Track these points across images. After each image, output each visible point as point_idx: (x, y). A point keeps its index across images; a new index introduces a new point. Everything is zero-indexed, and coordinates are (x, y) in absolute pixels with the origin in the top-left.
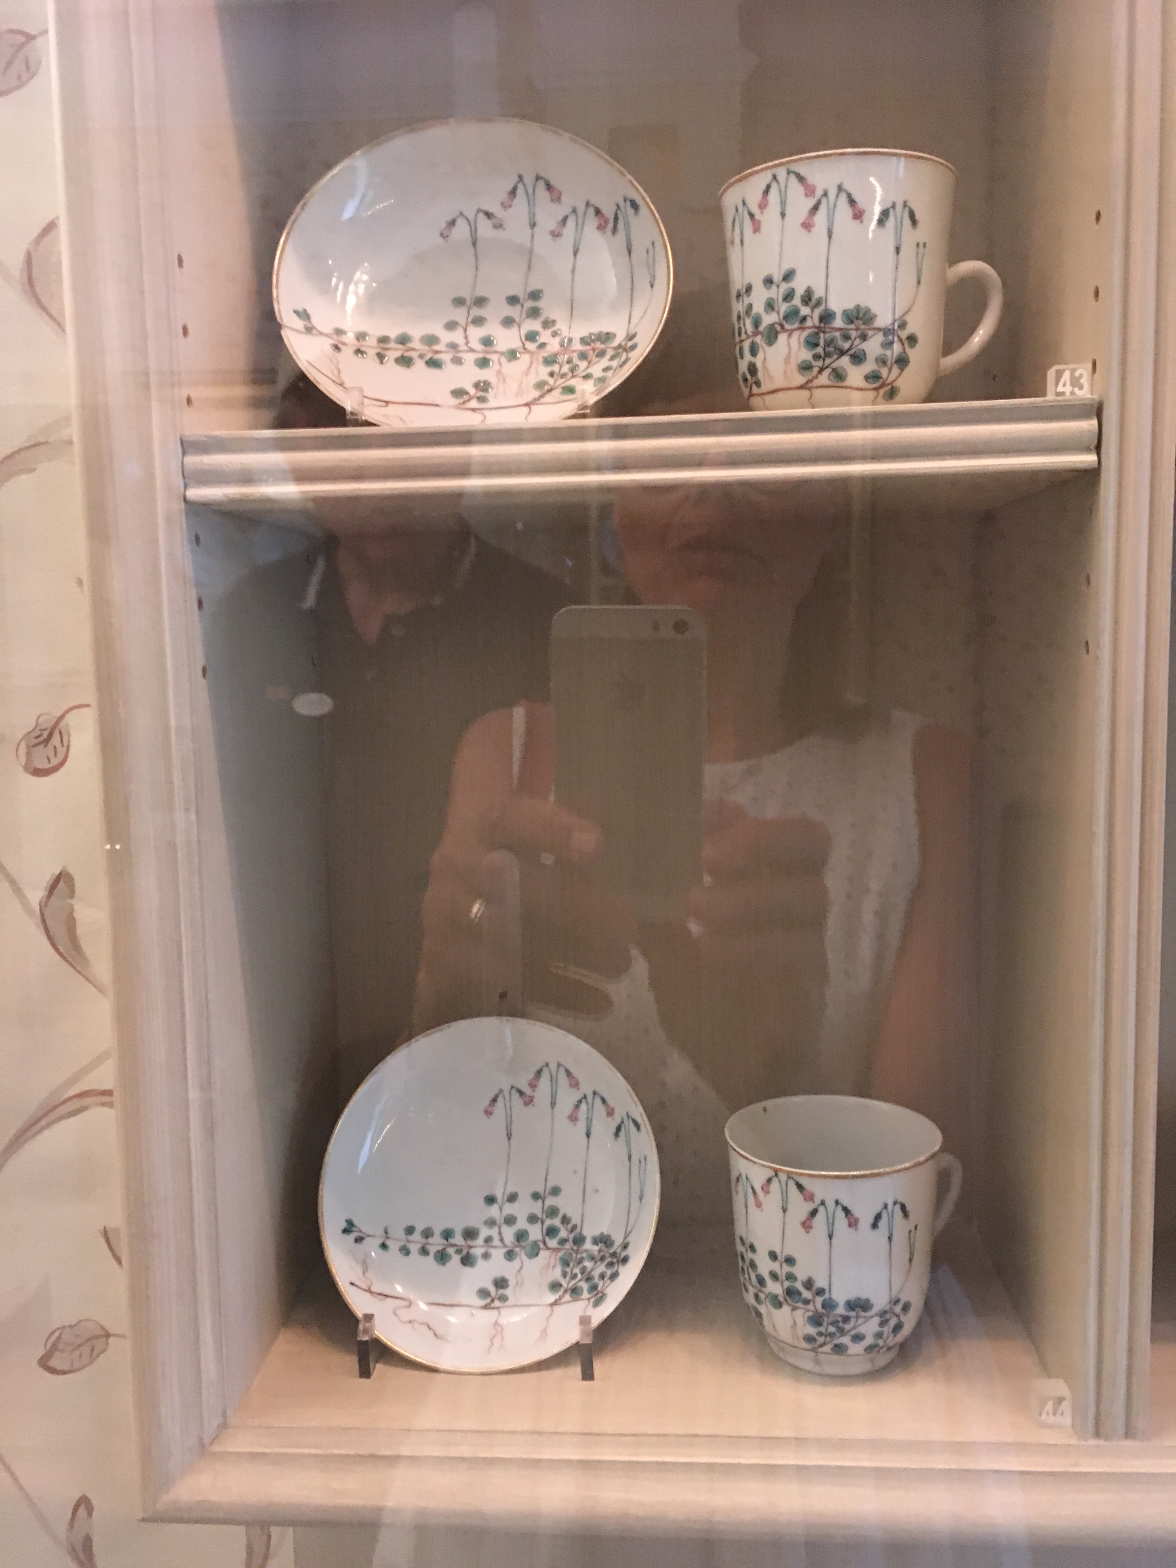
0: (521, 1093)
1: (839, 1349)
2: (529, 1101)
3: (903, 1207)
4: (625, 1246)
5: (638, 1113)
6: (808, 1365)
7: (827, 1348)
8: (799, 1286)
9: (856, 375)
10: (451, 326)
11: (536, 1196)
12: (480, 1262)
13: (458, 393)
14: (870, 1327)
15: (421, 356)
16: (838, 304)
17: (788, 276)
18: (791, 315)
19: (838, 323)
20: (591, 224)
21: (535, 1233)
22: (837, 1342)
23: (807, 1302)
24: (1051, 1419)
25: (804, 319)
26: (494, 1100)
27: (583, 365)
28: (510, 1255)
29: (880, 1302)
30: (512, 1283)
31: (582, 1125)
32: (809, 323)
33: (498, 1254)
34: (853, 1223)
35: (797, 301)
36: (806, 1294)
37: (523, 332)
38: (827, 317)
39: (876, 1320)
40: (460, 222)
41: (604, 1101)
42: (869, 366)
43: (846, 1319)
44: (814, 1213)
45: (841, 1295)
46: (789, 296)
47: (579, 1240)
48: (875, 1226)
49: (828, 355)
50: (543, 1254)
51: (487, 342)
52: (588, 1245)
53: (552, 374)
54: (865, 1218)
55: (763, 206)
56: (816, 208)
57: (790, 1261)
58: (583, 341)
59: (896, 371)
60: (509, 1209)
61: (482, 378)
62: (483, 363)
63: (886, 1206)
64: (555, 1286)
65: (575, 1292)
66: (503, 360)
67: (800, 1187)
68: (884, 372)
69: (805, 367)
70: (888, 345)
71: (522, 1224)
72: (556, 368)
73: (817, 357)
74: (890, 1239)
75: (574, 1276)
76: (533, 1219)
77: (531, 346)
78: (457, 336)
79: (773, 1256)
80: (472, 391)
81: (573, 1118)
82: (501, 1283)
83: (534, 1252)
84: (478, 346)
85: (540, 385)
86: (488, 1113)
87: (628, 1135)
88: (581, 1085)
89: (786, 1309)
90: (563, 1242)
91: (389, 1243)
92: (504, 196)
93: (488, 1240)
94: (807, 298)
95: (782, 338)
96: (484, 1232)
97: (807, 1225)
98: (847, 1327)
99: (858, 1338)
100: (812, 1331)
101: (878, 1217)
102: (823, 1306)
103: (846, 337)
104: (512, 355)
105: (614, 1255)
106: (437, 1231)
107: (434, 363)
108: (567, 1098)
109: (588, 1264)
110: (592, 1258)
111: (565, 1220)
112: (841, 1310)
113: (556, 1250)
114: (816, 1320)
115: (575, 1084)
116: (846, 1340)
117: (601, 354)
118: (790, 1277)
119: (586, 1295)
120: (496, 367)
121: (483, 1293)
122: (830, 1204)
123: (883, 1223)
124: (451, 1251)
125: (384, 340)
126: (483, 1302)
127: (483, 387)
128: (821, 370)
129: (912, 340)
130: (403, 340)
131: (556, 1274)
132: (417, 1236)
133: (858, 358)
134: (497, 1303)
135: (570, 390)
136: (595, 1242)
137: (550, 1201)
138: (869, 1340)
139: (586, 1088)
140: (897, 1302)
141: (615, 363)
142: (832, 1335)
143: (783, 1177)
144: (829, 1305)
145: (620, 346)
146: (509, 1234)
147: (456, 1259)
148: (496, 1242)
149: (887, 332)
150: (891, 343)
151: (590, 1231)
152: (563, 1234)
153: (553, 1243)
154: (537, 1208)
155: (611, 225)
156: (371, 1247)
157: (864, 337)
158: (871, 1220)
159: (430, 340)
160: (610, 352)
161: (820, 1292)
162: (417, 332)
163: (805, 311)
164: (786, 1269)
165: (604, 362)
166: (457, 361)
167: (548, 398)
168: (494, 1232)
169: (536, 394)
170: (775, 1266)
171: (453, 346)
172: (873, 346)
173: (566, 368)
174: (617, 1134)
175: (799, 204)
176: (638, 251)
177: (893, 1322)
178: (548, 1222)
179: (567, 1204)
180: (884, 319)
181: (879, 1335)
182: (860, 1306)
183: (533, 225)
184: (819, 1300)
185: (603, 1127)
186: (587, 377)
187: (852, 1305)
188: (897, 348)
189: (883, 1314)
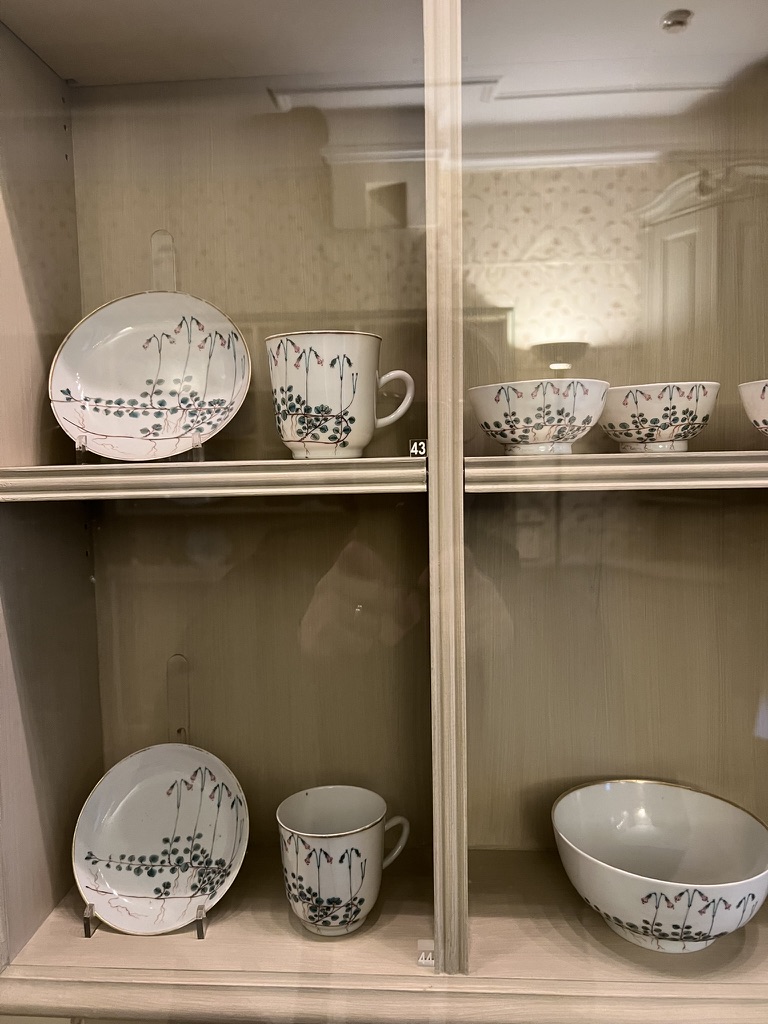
0: (186, 783)
1: (326, 923)
2: (190, 788)
3: (357, 851)
4: (230, 866)
5: (242, 796)
6: (314, 930)
7: (320, 923)
8: (305, 891)
9: (324, 437)
10: (145, 395)
11: (189, 839)
12: (158, 874)
13: (144, 431)
14: (341, 912)
15: (128, 411)
16: (313, 404)
17: (290, 389)
18: (292, 407)
19: (313, 413)
20: (218, 341)
21: (187, 858)
22: (325, 919)
23: (309, 899)
24: (423, 962)
25: (298, 410)
26: (172, 787)
27: (208, 416)
28: (173, 871)
29: (345, 900)
30: (172, 885)
31: (216, 801)
32: (300, 412)
33: (167, 870)
34: (330, 860)
35: (294, 401)
36: (309, 896)
37: (181, 398)
38: (308, 410)
39: (345, 908)
40: (154, 339)
41: (227, 788)
42: (330, 433)
43: (328, 908)
44: (310, 855)
45: (325, 896)
46: (290, 398)
47: (209, 862)
48: (341, 861)
49: (309, 427)
50: (191, 870)
51: (162, 403)
52: (213, 865)
53: (192, 421)
54: (336, 859)
55: (278, 354)
56: (300, 357)
57: (301, 879)
58: (211, 404)
59: (344, 435)
60: (175, 845)
61: (157, 423)
62: (158, 415)
63: (347, 851)
64: (194, 887)
65: (204, 890)
66: (169, 413)
67: (303, 842)
68: (338, 435)
69: (300, 432)
70: (339, 423)
71: (181, 853)
72: (195, 418)
73: (304, 428)
74: (350, 867)
75: (204, 882)
76: (186, 851)
77: (184, 406)
78: (147, 400)
79: (293, 875)
80: (151, 430)
81: (212, 797)
82: (167, 885)
83: (185, 869)
84: (157, 406)
85: (187, 427)
86: (169, 794)
87: (237, 807)
88: (217, 779)
89: (300, 902)
90: (201, 863)
91: (111, 864)
92: (176, 326)
93: (163, 862)
94: (299, 399)
95: (289, 417)
96: (161, 858)
97: (307, 861)
98: (329, 912)
99: (335, 918)
100: (312, 914)
101: (343, 857)
102: (317, 901)
103: (317, 420)
104: (174, 410)
105: (225, 871)
106: (137, 858)
107: (133, 415)
108: (209, 787)
109: (212, 875)
110: (214, 872)
111: (203, 852)
112: (325, 904)
113: (198, 867)
114: (313, 909)
115: (214, 779)
116: (329, 919)
117: (218, 411)
118: (301, 887)
119: (208, 892)
120: (165, 416)
121: (157, 891)
122: (318, 851)
123: (346, 860)
124: (143, 868)
125: (109, 402)
126: (157, 896)
127: (157, 427)
128: (307, 434)
129: (352, 420)
130: (119, 402)
131: (195, 880)
132: (126, 860)
133: (324, 430)
134: (164, 896)
135: (200, 430)
136: (217, 863)
137: (197, 841)
138: (341, 919)
139: (219, 781)
140: (355, 899)
141: (223, 417)
142: (321, 916)
143: (296, 836)
144: (319, 901)
145: (227, 408)
146: (174, 859)
147: (145, 872)
148: (167, 863)
149: (337, 417)
150: (340, 423)
151: (214, 859)
152: (201, 859)
153: (195, 864)
154: (189, 845)
155: (227, 345)
156: (101, 865)
157: (326, 420)
158: (339, 859)
159: (133, 402)
160: (222, 410)
161: (315, 895)
162: (126, 398)
163: (298, 406)
164: (299, 882)
165: (219, 416)
166: (145, 413)
167: (189, 434)
168: (166, 858)
169: (184, 431)
170: (294, 881)
171: (144, 406)
172: (331, 424)
173: (200, 419)
174: (232, 806)
175: (293, 356)
176: (238, 358)
177: (354, 909)
178: (194, 853)
179: (204, 843)
180: (335, 411)
181: (346, 916)
182: (335, 902)
183: (190, 342)
184: (314, 899)
185: (226, 801)
186: (209, 423)
187: (330, 901)
188: (344, 424)
189: (347, 905)
